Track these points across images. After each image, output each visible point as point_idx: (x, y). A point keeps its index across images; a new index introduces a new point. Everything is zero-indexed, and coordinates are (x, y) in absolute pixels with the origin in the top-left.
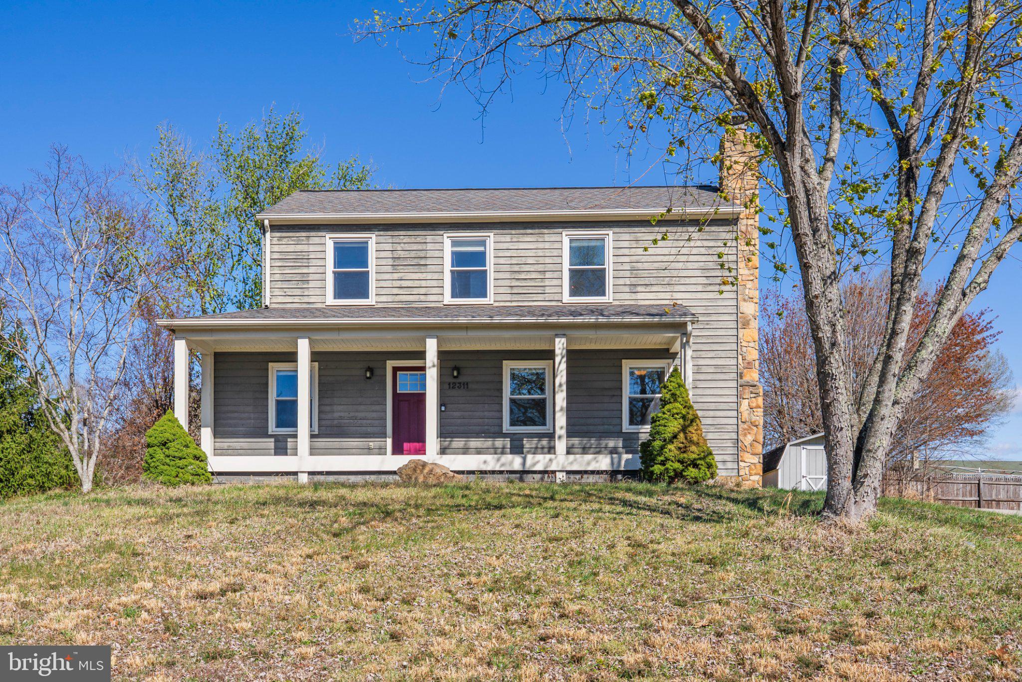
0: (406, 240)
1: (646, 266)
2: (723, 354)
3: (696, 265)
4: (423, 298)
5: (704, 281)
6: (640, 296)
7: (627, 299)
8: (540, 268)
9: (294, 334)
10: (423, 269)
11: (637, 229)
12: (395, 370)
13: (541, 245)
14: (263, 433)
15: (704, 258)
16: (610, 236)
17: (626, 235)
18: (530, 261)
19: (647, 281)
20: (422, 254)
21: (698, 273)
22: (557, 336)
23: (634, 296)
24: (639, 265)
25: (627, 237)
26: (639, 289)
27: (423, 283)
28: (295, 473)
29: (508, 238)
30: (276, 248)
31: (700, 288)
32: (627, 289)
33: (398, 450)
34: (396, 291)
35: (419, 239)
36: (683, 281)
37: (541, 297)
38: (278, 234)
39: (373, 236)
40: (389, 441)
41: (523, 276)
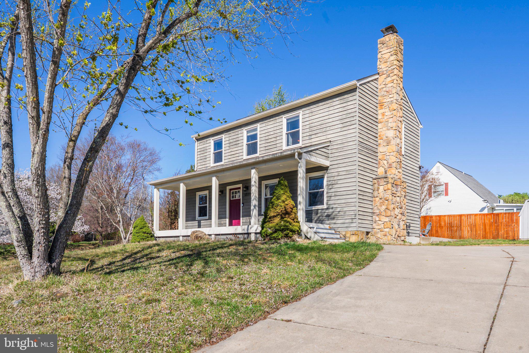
0: (233, 134)
1: (316, 124)
2: (349, 164)
3: (338, 118)
4: (237, 158)
5: (341, 125)
6: (313, 140)
7: (308, 143)
8: (275, 136)
10: (238, 146)
11: (312, 107)
12: (230, 190)
13: (275, 125)
14: (194, 219)
15: (341, 114)
16: (301, 113)
18: (272, 133)
19: (315, 132)
20: (237, 139)
21: (338, 122)
22: (252, 169)
23: (310, 141)
24: (313, 125)
25: (308, 112)
26: (313, 137)
27: (238, 152)
29: (264, 125)
30: (199, 148)
31: (339, 130)
32: (307, 138)
33: (231, 224)
34: (230, 157)
35: (237, 133)
36: (331, 128)
37: (275, 149)
38: (199, 142)
39: (223, 136)
40: (227, 220)
41: (269, 141)
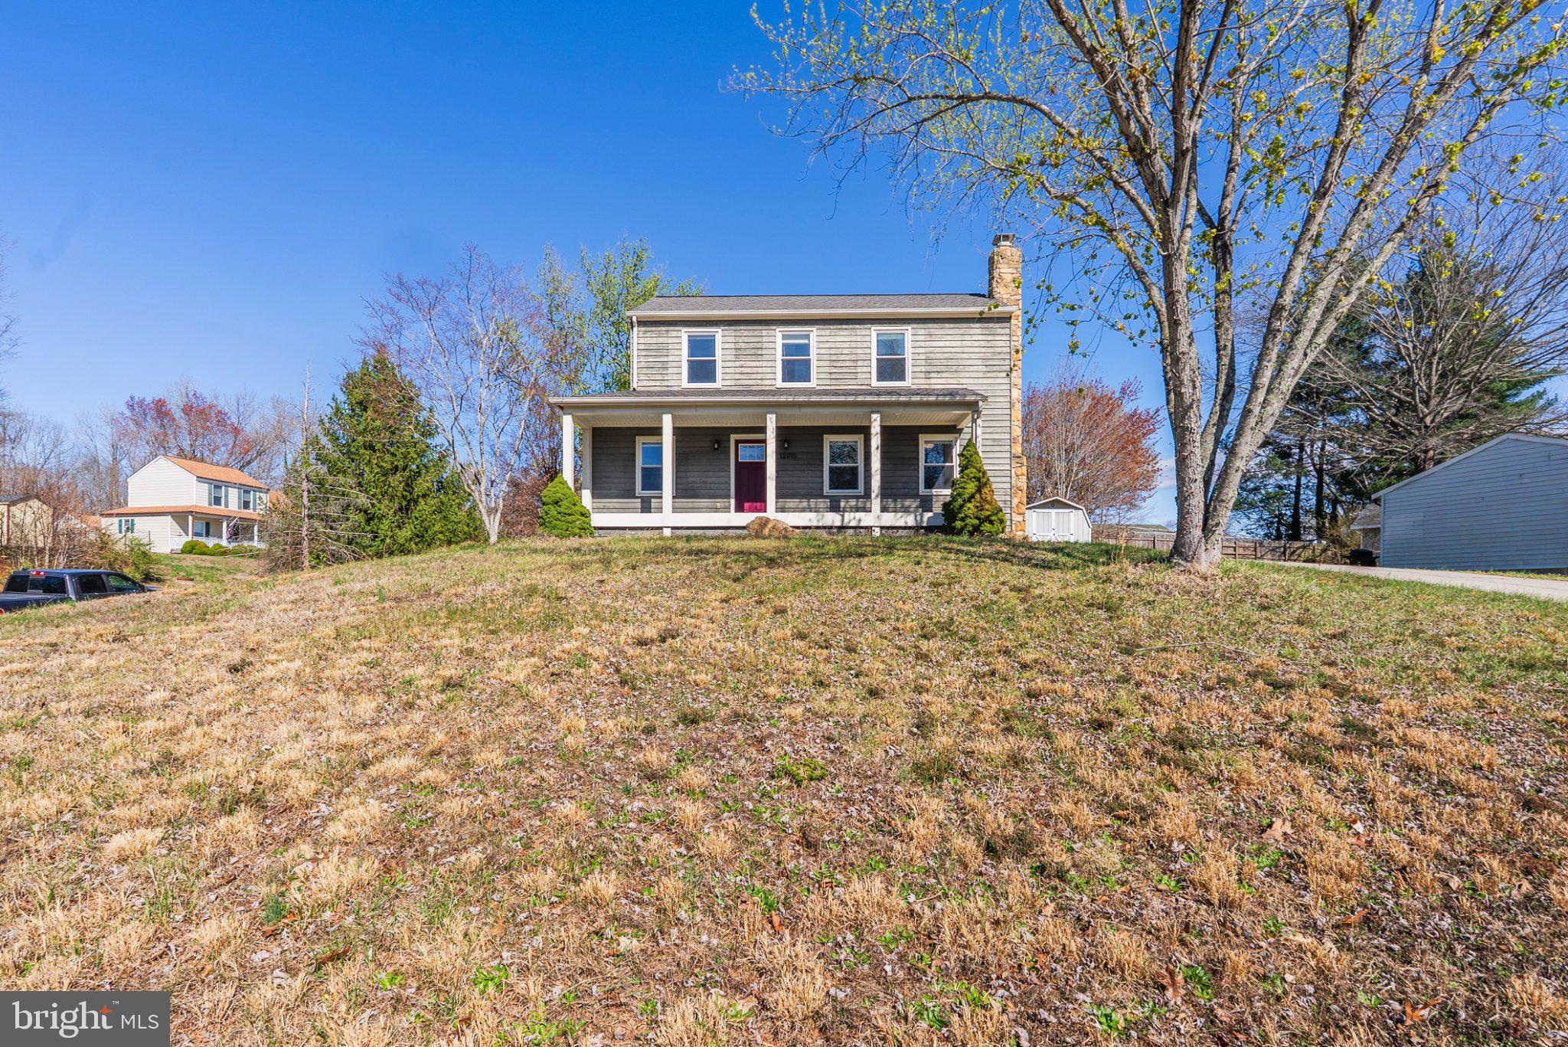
0: (746, 333)
1: (938, 356)
2: (999, 430)
3: (978, 356)
4: (759, 382)
5: (984, 369)
6: (933, 381)
7: (921, 383)
8: (853, 357)
9: (660, 411)
10: (760, 358)
11: (930, 325)
12: (737, 442)
13: (854, 339)
14: (630, 493)
15: (984, 350)
16: (908, 330)
17: (922, 330)
18: (845, 351)
19: (938, 369)
20: (759, 345)
21: (979, 362)
22: (873, 412)
23: (928, 381)
24: (933, 356)
25: (922, 332)
26: (933, 375)
27: (760, 370)
28: (661, 528)
29: (827, 332)
30: (642, 341)
31: (981, 375)
32: (923, 375)
33: (740, 508)
34: (738, 376)
35: (756, 333)
36: (967, 369)
37: (853, 382)
38: (643, 329)
39: (720, 330)
40: (733, 501)
41: (839, 364)
